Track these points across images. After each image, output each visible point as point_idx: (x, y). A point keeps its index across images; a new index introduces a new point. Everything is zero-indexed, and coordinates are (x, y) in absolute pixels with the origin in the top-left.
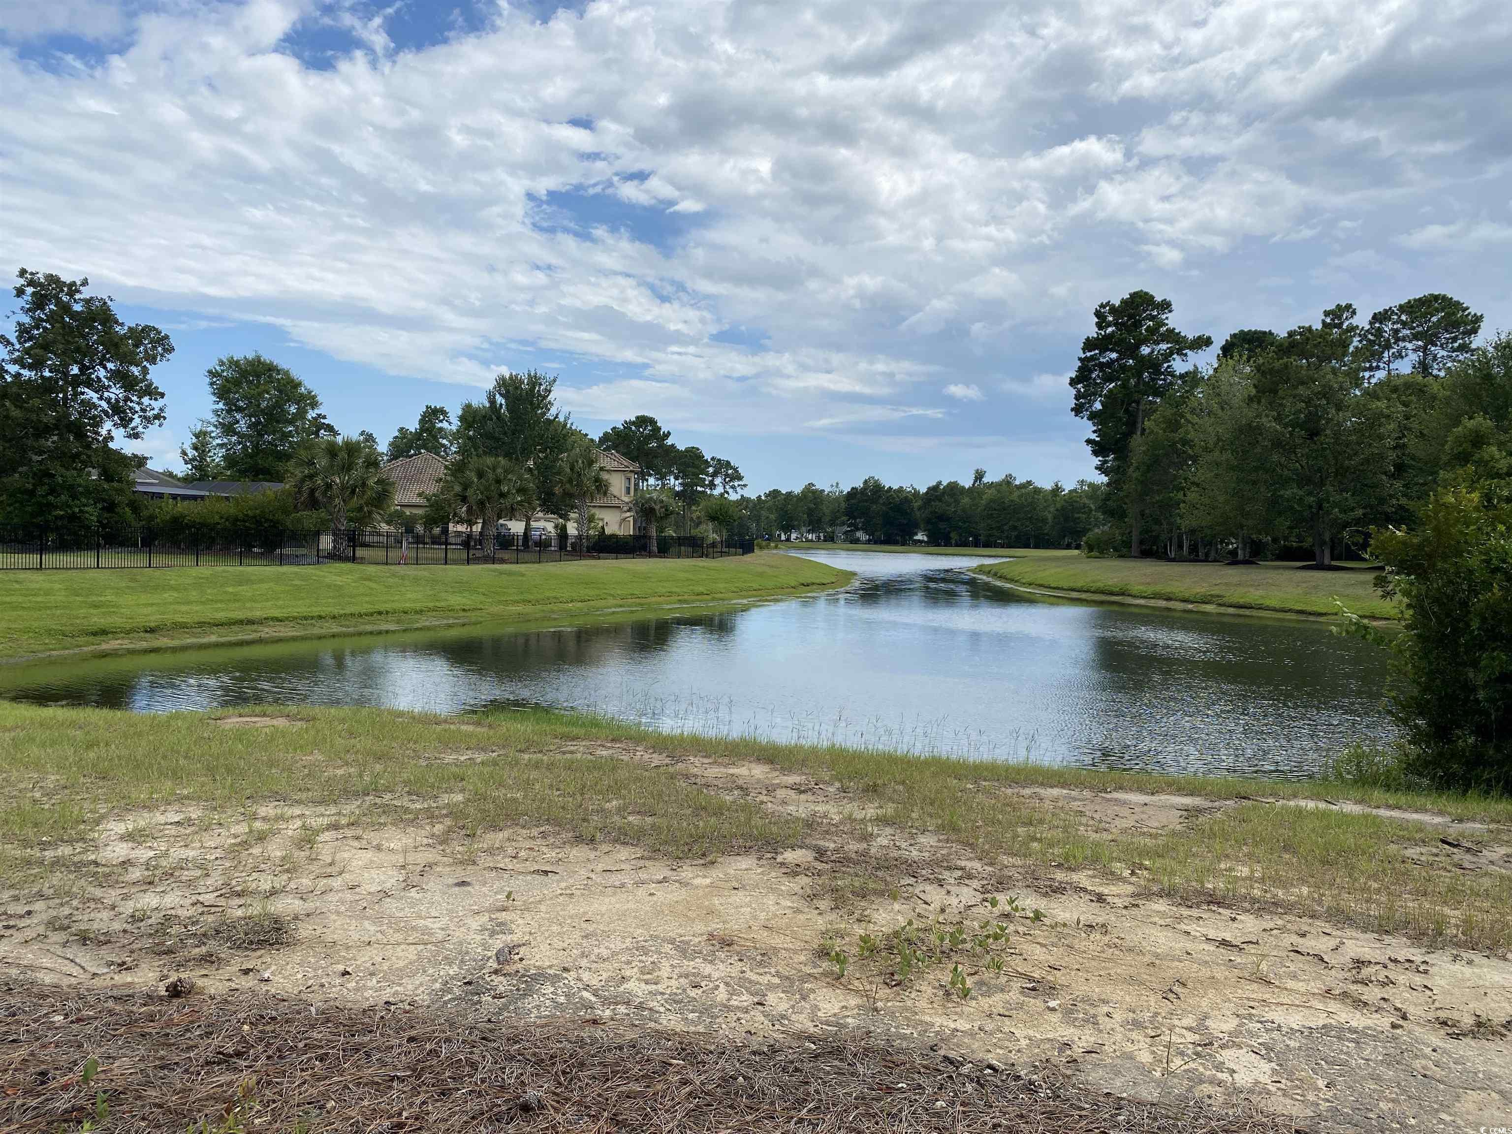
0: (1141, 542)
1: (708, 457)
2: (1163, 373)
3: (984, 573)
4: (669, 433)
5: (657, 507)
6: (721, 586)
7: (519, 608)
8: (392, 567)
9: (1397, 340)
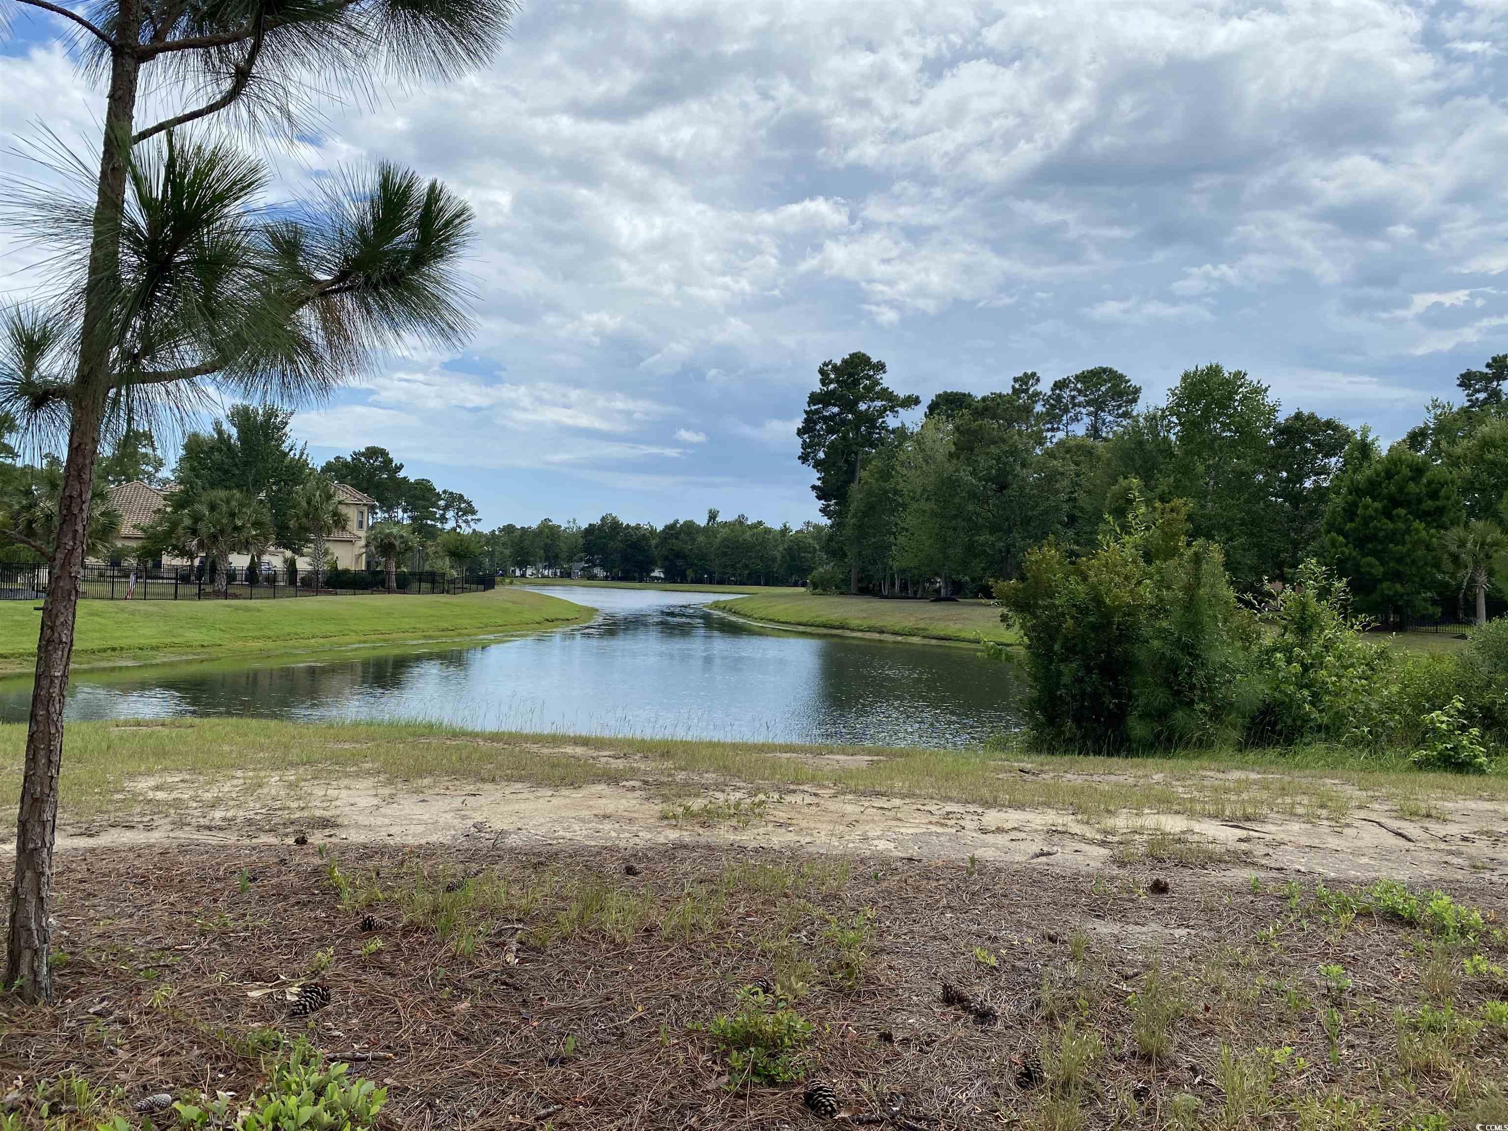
0: (860, 580)
1: (439, 490)
2: (877, 428)
3: (719, 609)
4: (402, 466)
5: (397, 543)
6: (466, 622)
7: (259, 644)
8: (117, 602)
9: (1074, 405)
